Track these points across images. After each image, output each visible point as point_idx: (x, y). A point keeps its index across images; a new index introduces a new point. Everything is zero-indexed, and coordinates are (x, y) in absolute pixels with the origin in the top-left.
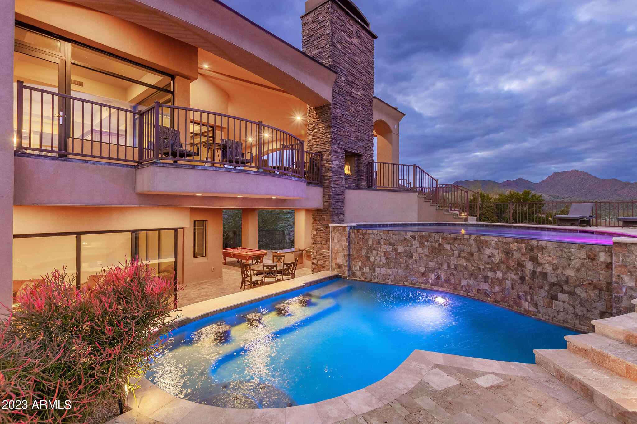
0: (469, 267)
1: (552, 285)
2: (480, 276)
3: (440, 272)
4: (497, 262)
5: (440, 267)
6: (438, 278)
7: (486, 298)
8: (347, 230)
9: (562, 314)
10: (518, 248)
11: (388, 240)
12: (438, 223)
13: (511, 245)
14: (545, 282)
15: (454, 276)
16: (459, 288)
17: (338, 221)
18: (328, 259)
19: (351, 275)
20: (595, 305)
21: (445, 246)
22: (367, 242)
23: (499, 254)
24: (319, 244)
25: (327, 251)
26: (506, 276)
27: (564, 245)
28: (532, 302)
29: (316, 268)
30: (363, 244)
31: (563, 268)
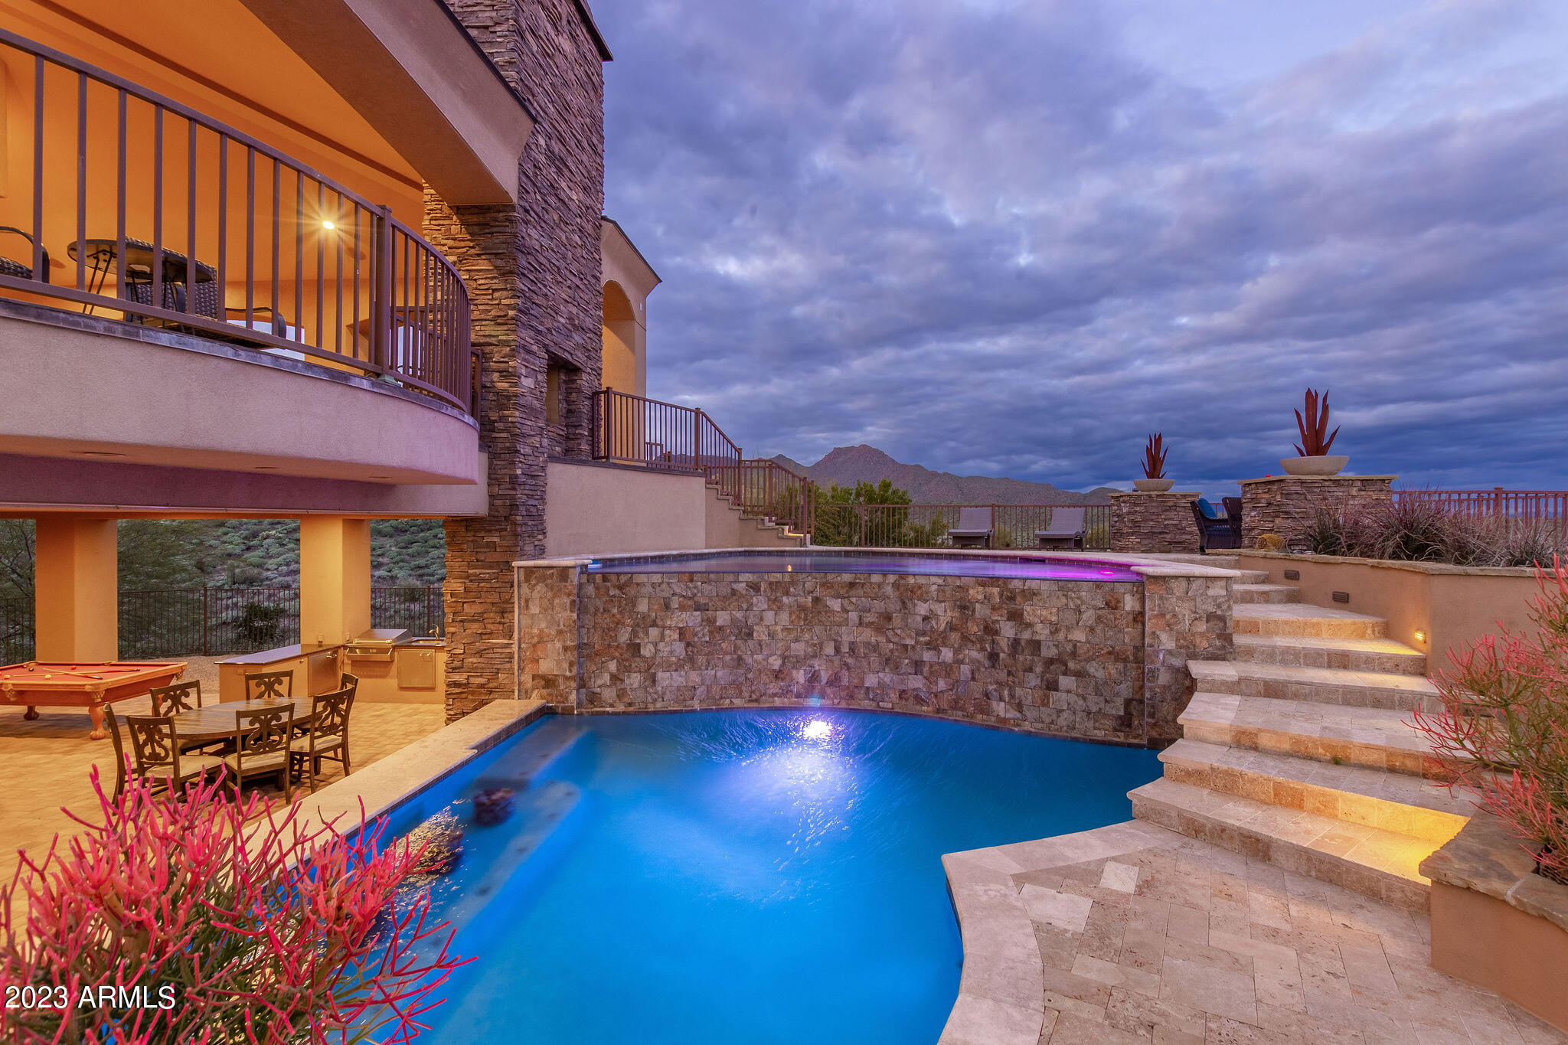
0: (881, 645)
1: (1050, 662)
2: (907, 661)
3: (817, 664)
4: (942, 629)
5: (817, 651)
6: (814, 678)
7: (918, 707)
8: (575, 577)
9: (1065, 715)
10: (985, 598)
11: (690, 598)
12: (745, 551)
13: (971, 592)
14: (1036, 659)
15: (849, 668)
16: (861, 694)
17: (533, 552)
18: (508, 666)
19: (585, 702)
20: (1117, 688)
21: (828, 603)
22: (634, 606)
23: (945, 611)
24: (475, 621)
25: (506, 641)
26: (961, 656)
27: (1070, 585)
28: (1012, 701)
29: (464, 696)
30: (621, 612)
31: (1068, 629)
